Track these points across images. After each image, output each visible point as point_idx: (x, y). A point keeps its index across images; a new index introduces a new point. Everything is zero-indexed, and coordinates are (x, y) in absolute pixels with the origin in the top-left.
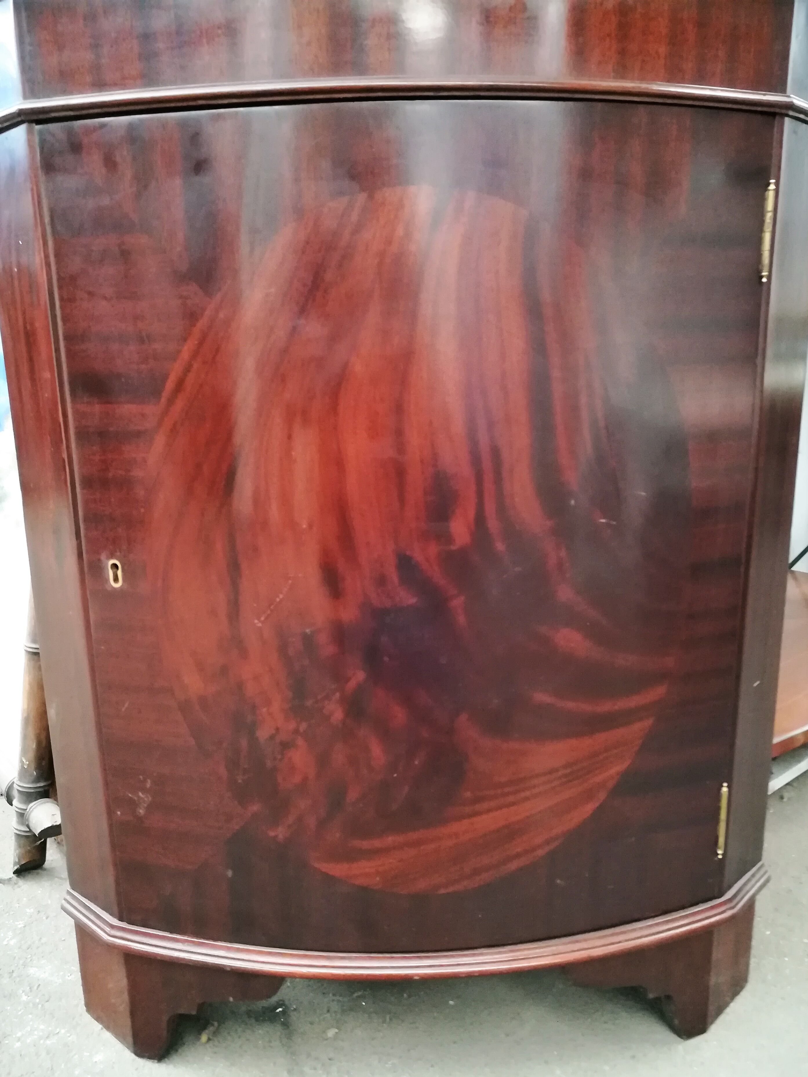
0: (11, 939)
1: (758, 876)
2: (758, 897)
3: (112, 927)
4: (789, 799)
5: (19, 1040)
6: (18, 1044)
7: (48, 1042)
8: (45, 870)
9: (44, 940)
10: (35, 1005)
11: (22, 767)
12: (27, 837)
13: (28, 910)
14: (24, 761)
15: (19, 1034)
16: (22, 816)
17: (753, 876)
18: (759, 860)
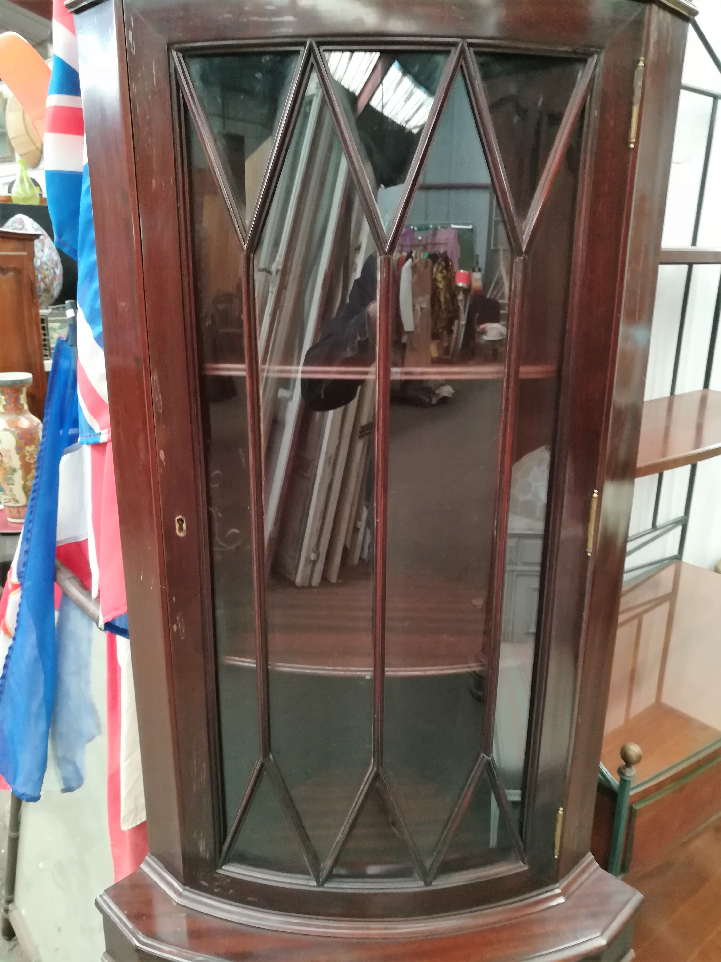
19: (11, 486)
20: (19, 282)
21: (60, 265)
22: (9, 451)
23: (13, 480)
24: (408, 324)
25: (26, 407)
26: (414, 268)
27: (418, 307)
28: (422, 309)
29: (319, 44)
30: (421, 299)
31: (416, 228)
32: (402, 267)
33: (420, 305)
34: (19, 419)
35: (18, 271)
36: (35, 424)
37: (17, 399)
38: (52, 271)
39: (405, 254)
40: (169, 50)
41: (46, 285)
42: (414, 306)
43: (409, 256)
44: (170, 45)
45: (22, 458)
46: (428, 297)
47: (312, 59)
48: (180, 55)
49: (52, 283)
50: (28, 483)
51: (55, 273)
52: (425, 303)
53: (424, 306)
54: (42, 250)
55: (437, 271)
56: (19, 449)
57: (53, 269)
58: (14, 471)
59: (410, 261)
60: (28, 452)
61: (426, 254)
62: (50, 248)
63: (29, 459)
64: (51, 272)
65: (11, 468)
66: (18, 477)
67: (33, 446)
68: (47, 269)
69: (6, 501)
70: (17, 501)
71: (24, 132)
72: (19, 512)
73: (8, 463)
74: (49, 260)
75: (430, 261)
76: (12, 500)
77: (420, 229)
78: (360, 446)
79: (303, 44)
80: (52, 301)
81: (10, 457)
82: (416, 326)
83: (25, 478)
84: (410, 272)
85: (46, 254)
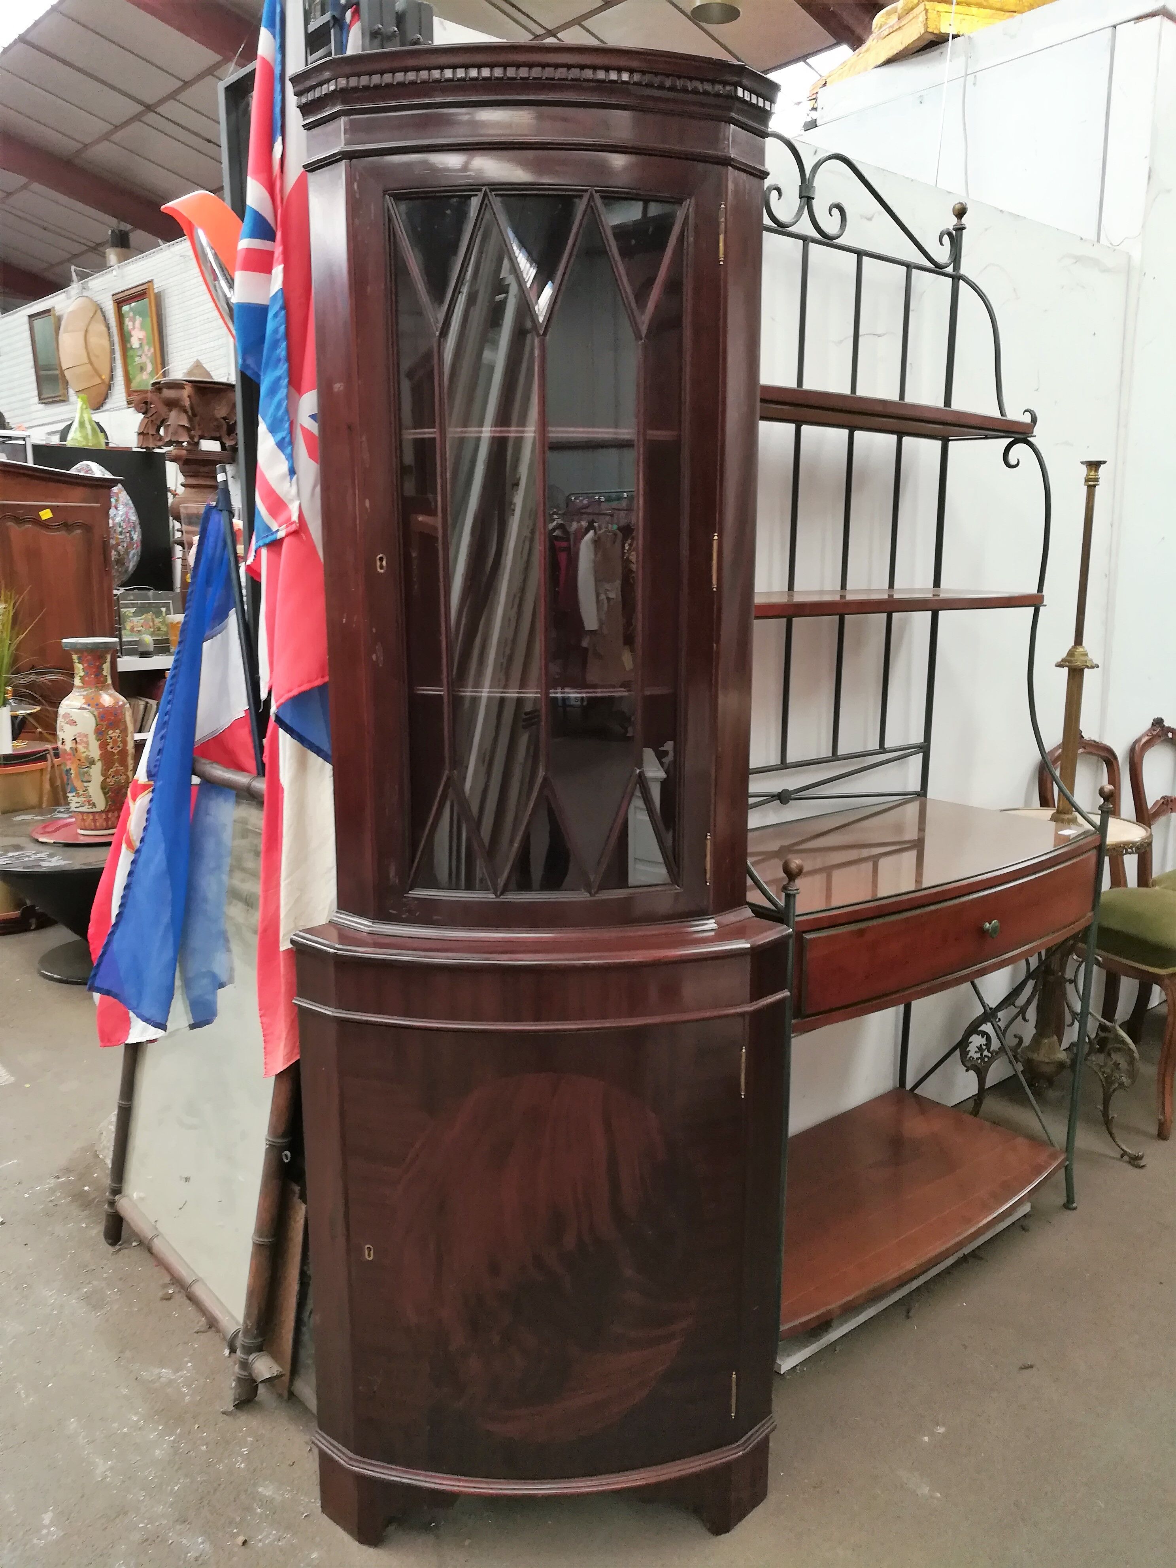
0: (241, 1463)
1: (766, 1425)
2: (771, 1436)
3: (351, 1459)
4: (841, 1350)
5: (260, 1540)
6: (260, 1544)
7: (280, 1543)
8: (257, 1403)
9: (265, 1465)
10: (267, 1516)
11: (247, 1326)
12: (248, 1379)
13: (249, 1439)
14: (248, 1322)
15: (260, 1537)
16: (245, 1365)
17: (764, 1425)
18: (771, 1413)
19: (86, 784)
20: (89, 543)
21: (138, 528)
22: (86, 736)
23: (90, 775)
24: (590, 619)
25: (109, 681)
26: (596, 542)
27: (603, 597)
28: (608, 599)
29: (491, 190)
30: (607, 586)
31: (602, 499)
32: (580, 542)
33: (606, 594)
34: (100, 696)
35: (88, 528)
36: (121, 703)
37: (100, 669)
38: (128, 535)
39: (584, 524)
40: (384, 195)
41: (119, 554)
42: (598, 595)
43: (590, 527)
44: (385, 192)
45: (103, 746)
46: (618, 583)
47: (486, 201)
48: (392, 199)
49: (127, 553)
50: (108, 780)
51: (132, 539)
52: (614, 591)
53: (612, 595)
54: (116, 508)
55: (629, 549)
56: (100, 733)
57: (129, 532)
58: (92, 762)
59: (591, 533)
60: (111, 738)
61: (615, 527)
62: (126, 505)
63: (112, 748)
64: (126, 537)
65: (87, 758)
66: (96, 772)
67: (118, 731)
68: (121, 533)
69: (78, 805)
70: (94, 805)
71: (87, 361)
72: (94, 820)
73: (84, 752)
74: (124, 521)
75: (620, 535)
76: (87, 803)
77: (608, 500)
78: (524, 740)
79: (480, 190)
80: (125, 578)
81: (87, 743)
82: (601, 623)
83: (105, 773)
84: (592, 547)
85: (120, 513)
